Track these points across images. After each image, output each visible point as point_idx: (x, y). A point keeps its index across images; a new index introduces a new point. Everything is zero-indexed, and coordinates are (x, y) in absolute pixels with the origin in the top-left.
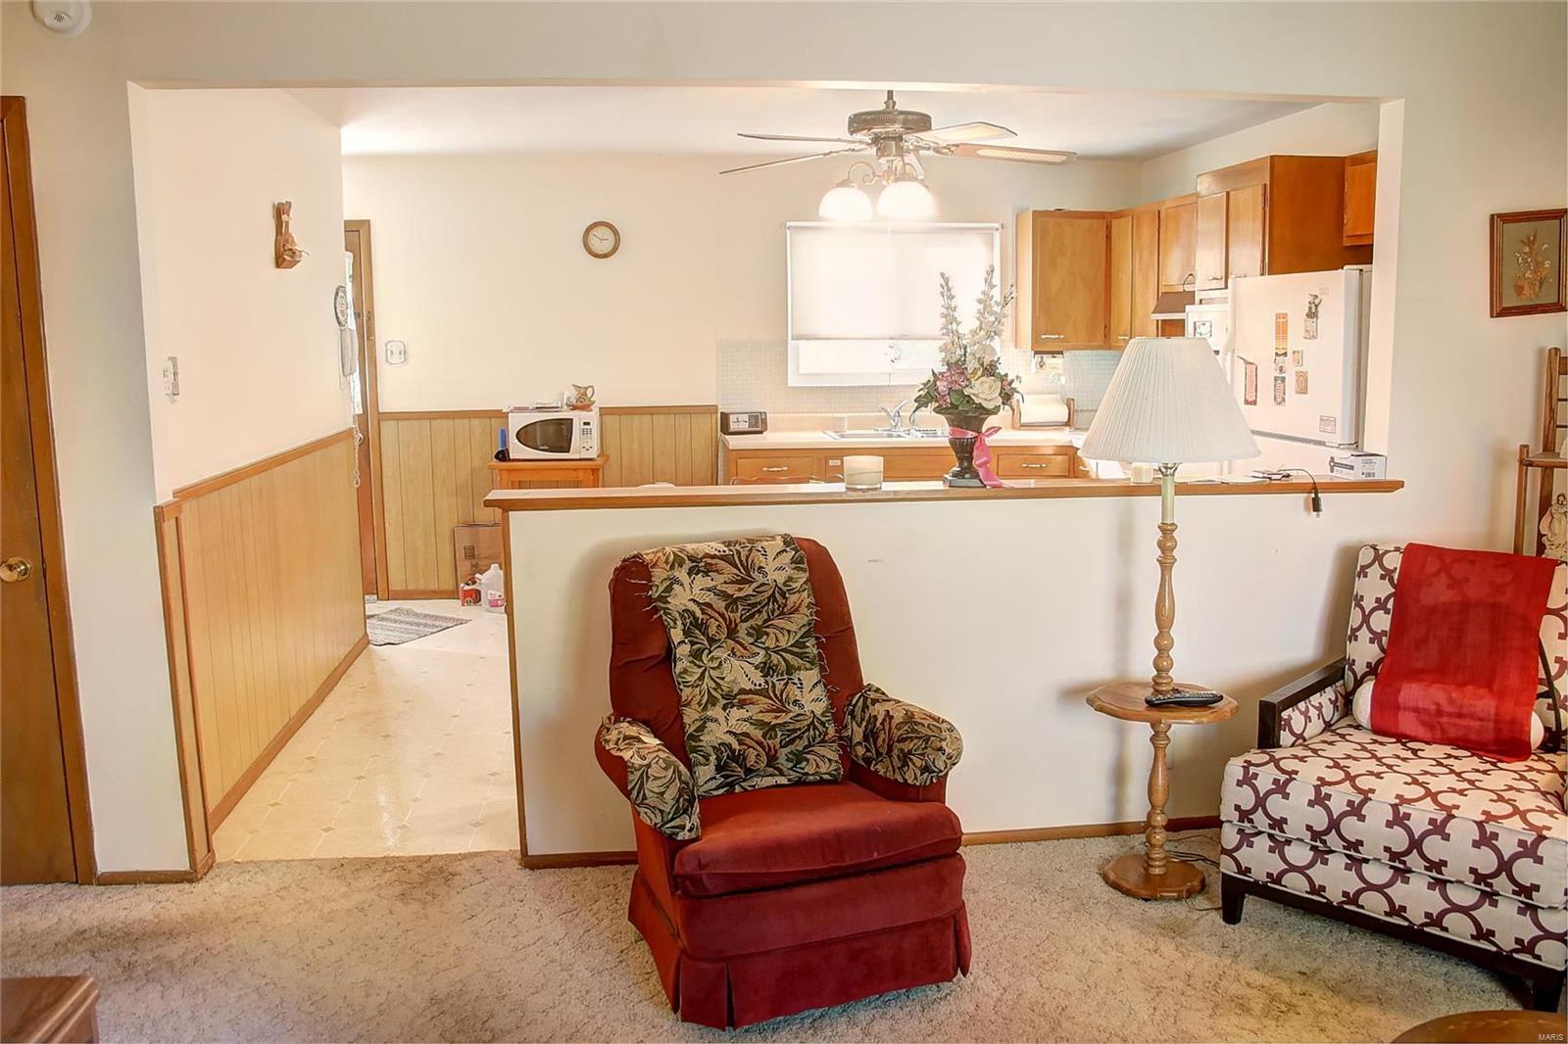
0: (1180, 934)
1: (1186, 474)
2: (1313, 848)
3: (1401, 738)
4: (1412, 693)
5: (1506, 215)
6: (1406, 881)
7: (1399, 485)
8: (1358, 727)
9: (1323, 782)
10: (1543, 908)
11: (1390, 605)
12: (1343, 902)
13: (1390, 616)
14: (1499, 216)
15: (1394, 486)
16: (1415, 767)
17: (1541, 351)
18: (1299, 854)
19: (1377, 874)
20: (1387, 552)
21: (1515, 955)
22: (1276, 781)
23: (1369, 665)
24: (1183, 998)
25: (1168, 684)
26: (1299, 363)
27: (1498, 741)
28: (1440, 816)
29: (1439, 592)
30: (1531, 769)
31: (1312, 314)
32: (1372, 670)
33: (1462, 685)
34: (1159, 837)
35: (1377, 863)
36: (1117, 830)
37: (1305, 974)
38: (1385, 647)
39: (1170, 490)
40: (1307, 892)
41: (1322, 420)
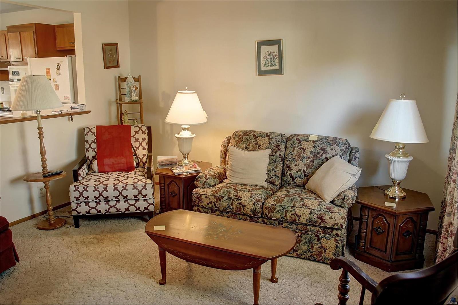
0: (67, 234)
1: (43, 113)
2: (96, 202)
3: (106, 172)
4: (106, 161)
5: (106, 44)
6: (119, 203)
7: (90, 112)
8: (95, 172)
9: (96, 185)
10: (148, 199)
11: (96, 141)
12: (106, 212)
13: (96, 144)
14: (104, 44)
15: (88, 112)
16: (114, 177)
17: (115, 77)
18: (93, 204)
19: (112, 203)
20: (92, 128)
21: (144, 211)
22: (84, 188)
23: (93, 157)
24: (78, 247)
25: (47, 171)
26: (55, 82)
27: (127, 168)
28: (124, 186)
29: (106, 136)
30: (136, 172)
31: (58, 69)
32: (94, 158)
33: (117, 157)
34: (51, 213)
35: (112, 201)
36: (33, 217)
37: (101, 232)
38: (96, 152)
39: (40, 118)
40: (96, 213)
41: (65, 97)
